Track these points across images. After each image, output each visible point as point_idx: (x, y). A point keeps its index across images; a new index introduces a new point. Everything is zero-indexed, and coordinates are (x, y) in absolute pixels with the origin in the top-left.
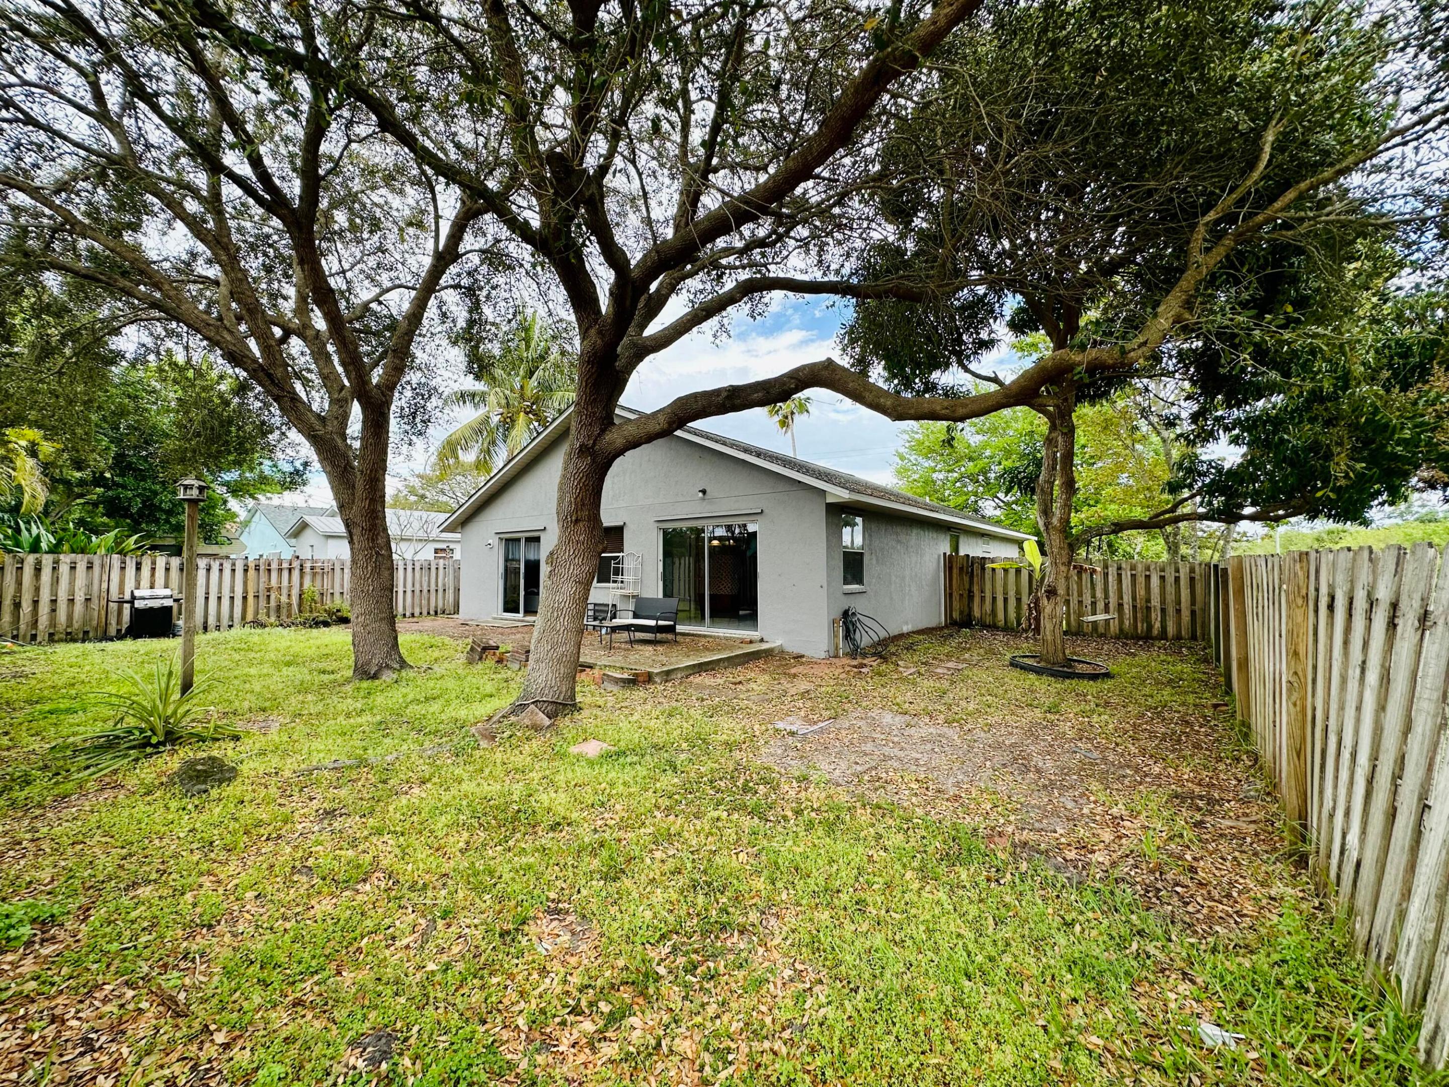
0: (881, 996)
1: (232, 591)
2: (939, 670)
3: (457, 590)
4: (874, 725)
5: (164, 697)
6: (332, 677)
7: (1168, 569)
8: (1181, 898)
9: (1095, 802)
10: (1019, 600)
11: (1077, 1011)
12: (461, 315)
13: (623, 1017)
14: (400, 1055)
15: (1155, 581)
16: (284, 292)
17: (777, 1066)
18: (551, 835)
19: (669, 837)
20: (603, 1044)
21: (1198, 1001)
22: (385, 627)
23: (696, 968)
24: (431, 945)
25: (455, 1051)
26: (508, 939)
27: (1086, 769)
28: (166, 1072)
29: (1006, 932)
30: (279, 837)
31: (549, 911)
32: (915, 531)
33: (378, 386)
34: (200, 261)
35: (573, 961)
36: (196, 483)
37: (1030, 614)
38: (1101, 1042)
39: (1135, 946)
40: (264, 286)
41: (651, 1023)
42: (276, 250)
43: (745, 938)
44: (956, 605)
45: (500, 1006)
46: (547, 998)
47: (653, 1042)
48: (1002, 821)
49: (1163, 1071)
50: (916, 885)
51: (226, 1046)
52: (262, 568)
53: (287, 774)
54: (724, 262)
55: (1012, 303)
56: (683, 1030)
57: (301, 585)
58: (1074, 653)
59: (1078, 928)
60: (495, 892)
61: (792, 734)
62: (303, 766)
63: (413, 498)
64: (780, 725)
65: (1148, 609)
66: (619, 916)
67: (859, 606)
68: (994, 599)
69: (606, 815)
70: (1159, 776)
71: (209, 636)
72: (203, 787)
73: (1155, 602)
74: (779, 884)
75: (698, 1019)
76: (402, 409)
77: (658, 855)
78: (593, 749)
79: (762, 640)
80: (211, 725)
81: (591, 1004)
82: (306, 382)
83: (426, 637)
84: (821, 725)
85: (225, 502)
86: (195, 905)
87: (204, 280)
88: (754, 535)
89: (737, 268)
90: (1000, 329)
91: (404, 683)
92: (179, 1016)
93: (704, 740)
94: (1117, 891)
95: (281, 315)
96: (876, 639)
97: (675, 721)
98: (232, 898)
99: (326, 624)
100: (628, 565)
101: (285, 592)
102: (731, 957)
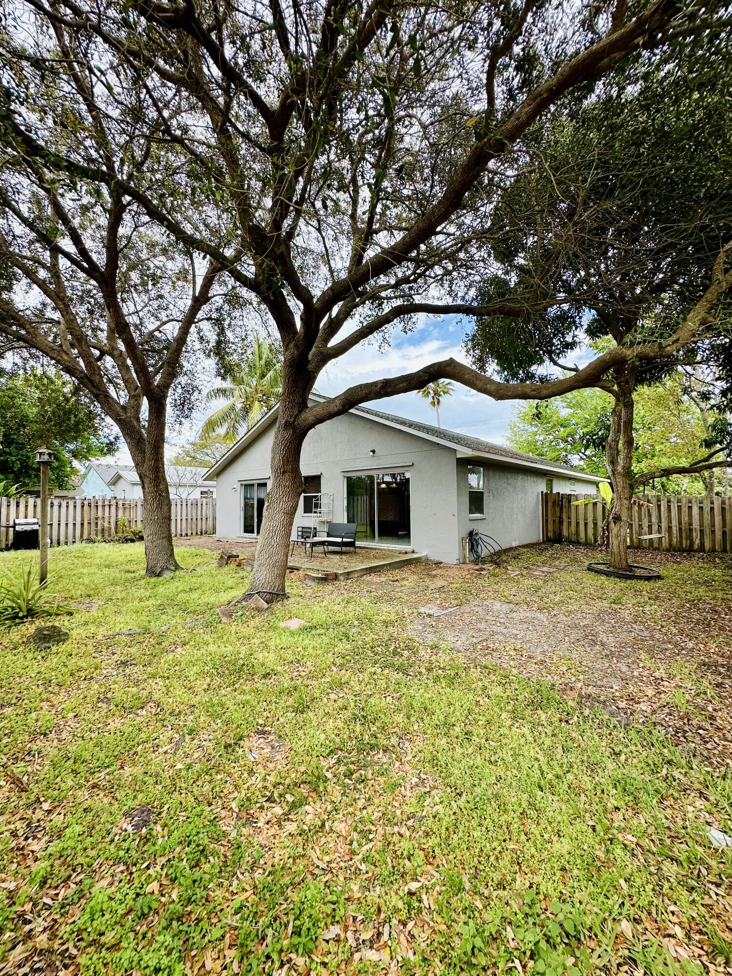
0: (477, 799)
1: (75, 519)
2: (536, 573)
3: (214, 519)
4: (488, 611)
5: (27, 587)
6: (133, 575)
7: (705, 502)
8: (702, 738)
9: (643, 667)
10: (595, 524)
11: (618, 817)
12: (213, 338)
13: (300, 806)
14: (155, 823)
15: (695, 510)
16: (101, 327)
17: (402, 844)
18: (263, 681)
19: (341, 685)
20: (286, 823)
21: (710, 813)
22: (165, 543)
23: (352, 774)
24: (180, 752)
25: (190, 823)
26: (230, 750)
27: (637, 644)
28: (12, 827)
29: (572, 757)
30: (92, 678)
31: (258, 732)
32: (520, 477)
33: (158, 386)
34: (49, 309)
35: (271, 766)
36: (47, 451)
37: (604, 534)
38: (635, 840)
39: (664, 772)
40: (88, 323)
41: (319, 810)
42: (95, 299)
43: (388, 755)
44: (550, 527)
45: (222, 794)
46: (252, 789)
47: (320, 823)
48: (573, 679)
49: (680, 863)
50: (509, 722)
51: (49, 812)
52: (92, 505)
53: (100, 637)
54: (383, 294)
55: (588, 316)
56: (341, 816)
57: (117, 516)
58: (635, 562)
59: (623, 757)
60: (224, 718)
61: (430, 616)
62: (110, 633)
63: (188, 459)
64: (422, 610)
65: (691, 530)
66: (303, 737)
67: (481, 528)
68: (578, 523)
69: (300, 669)
70: (692, 650)
71: (60, 548)
72: (48, 645)
73: (696, 525)
74: (413, 719)
75: (351, 809)
76: (176, 400)
77: (333, 696)
78: (294, 624)
79: (413, 552)
80: (55, 606)
81: (281, 796)
82: (116, 386)
83: (193, 549)
84: (450, 610)
85: (70, 463)
86: (37, 720)
87: (51, 321)
88: (408, 480)
89: (391, 298)
90: (581, 335)
91: (177, 579)
92: (22, 791)
93: (369, 620)
94: (653, 732)
95: (99, 341)
96: (492, 551)
97: (351, 607)
98: (60, 716)
99: (132, 541)
100: (324, 501)
101: (106, 520)
102: (377, 768)
